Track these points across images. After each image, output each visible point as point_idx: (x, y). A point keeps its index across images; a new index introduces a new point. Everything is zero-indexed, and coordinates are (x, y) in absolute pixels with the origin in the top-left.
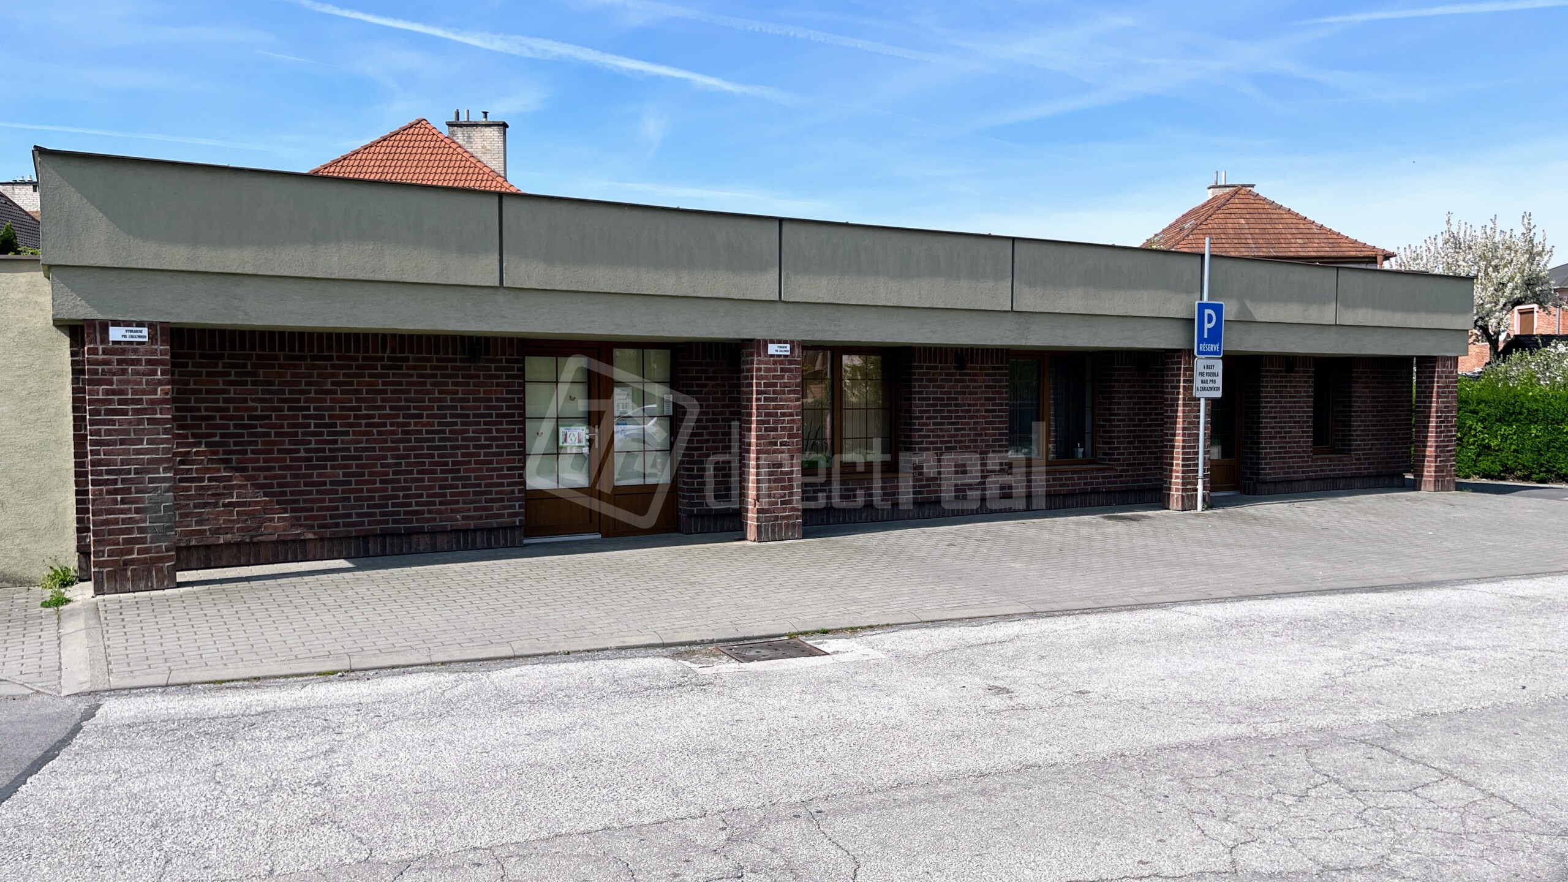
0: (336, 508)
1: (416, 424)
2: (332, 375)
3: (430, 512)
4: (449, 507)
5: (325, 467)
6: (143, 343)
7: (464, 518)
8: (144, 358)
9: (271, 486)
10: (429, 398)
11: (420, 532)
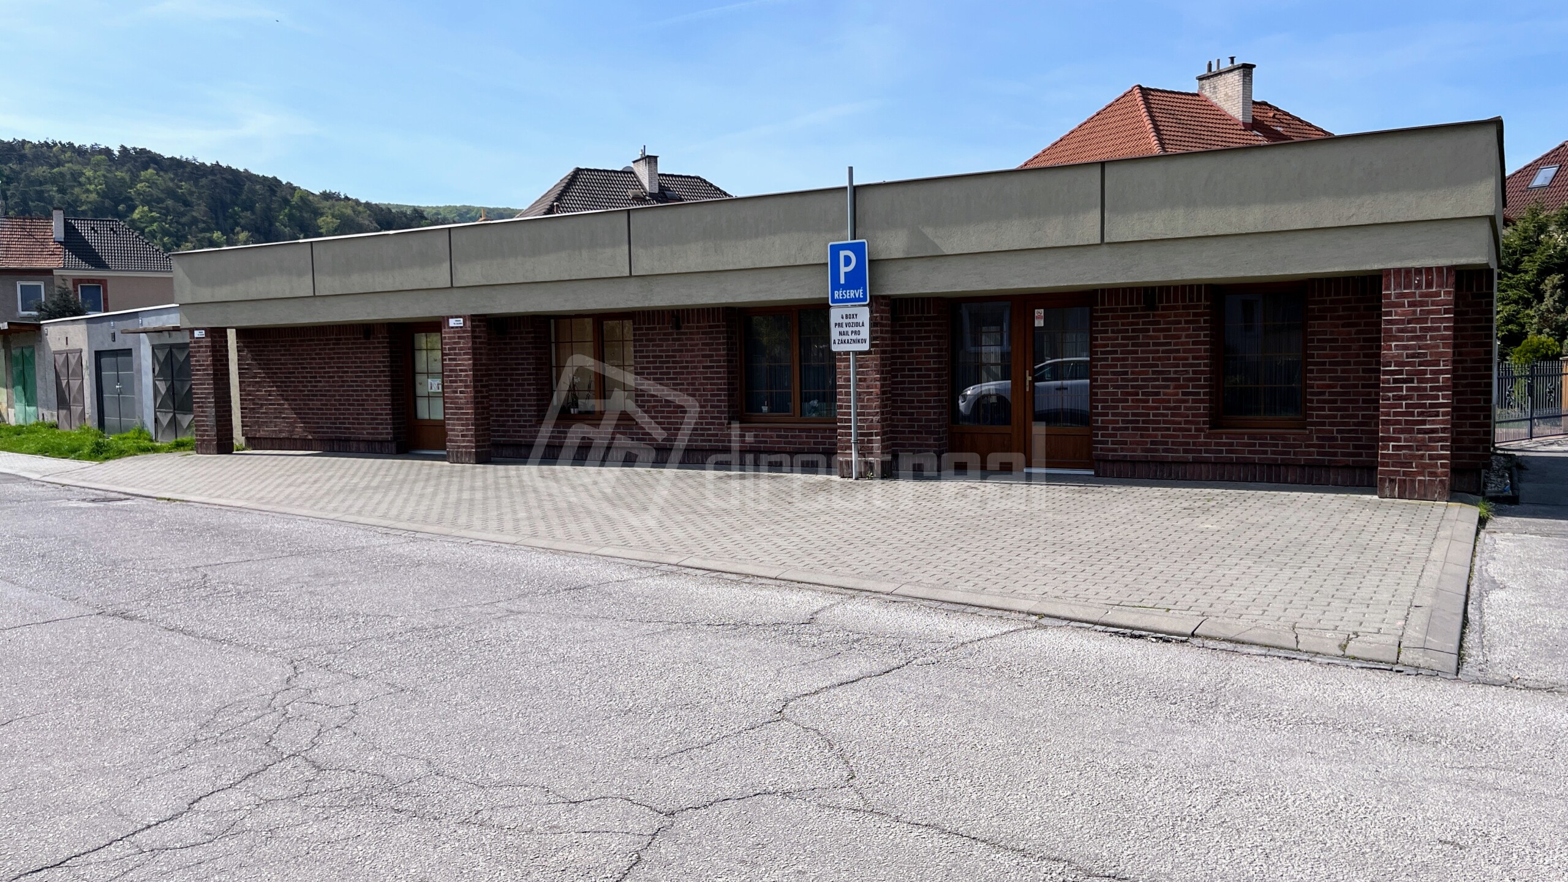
0: (319, 423)
6: (204, 338)
8: (204, 345)
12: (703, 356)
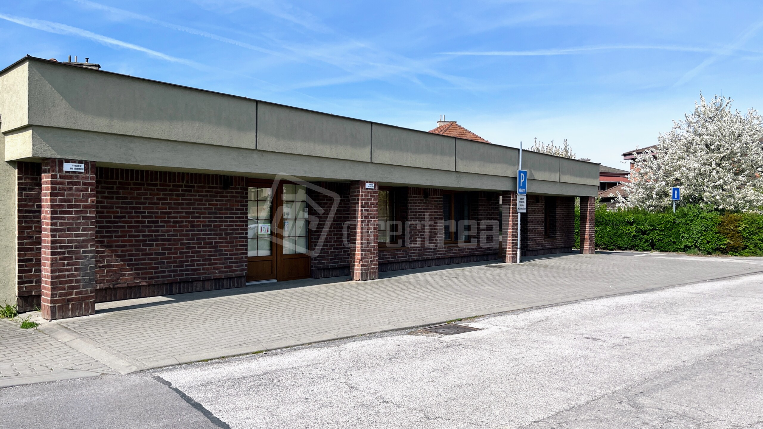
0: (158, 268)
1: (198, 221)
2: (158, 194)
3: (203, 269)
4: (213, 266)
5: (152, 245)
6: (81, 173)
7: (220, 272)
8: (82, 181)
9: (125, 256)
10: (204, 208)
11: (198, 280)
12: (435, 212)
